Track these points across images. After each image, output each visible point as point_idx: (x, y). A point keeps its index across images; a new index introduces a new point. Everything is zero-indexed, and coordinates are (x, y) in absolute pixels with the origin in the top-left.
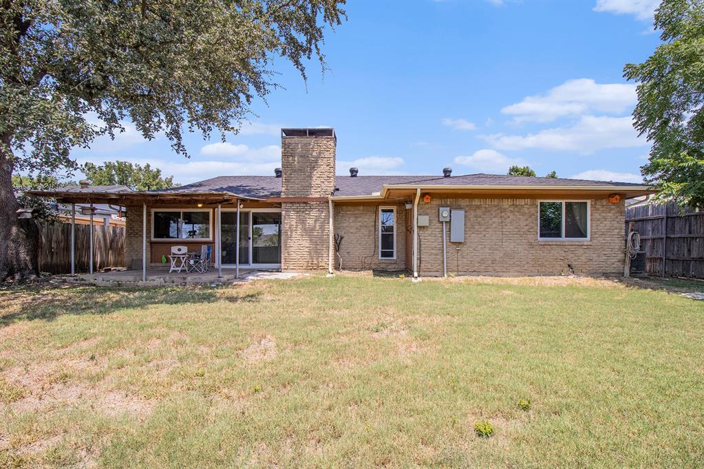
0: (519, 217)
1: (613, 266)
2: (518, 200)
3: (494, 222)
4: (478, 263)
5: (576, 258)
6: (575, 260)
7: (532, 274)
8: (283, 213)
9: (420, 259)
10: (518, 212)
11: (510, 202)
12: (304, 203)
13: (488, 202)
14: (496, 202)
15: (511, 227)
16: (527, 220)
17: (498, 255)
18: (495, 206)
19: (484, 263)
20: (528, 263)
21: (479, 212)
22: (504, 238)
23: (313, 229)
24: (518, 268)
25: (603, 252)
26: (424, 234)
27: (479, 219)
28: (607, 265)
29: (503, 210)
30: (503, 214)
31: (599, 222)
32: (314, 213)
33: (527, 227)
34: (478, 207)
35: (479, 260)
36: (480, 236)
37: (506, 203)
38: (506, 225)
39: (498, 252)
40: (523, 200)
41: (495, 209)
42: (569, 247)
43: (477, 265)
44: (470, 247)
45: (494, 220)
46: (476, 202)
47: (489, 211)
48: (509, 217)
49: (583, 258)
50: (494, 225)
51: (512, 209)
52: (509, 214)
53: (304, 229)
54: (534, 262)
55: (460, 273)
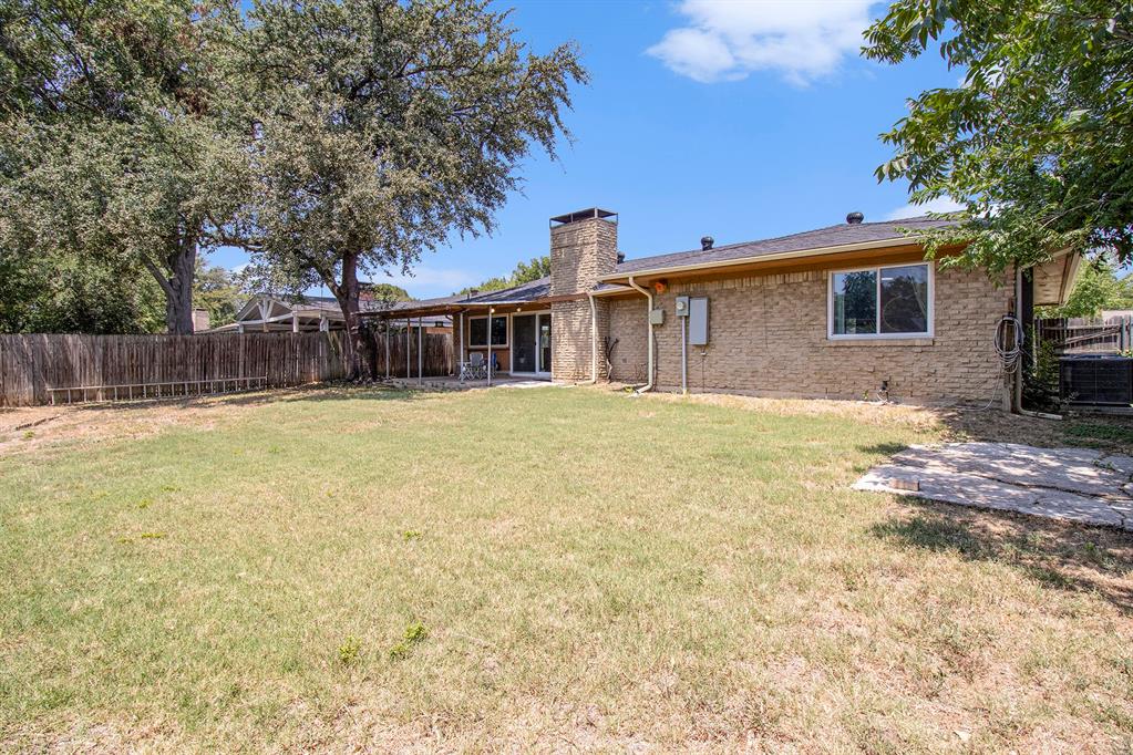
0: (794, 302)
1: (985, 386)
2: (792, 275)
3: (755, 313)
4: (732, 375)
5: (901, 370)
6: (898, 374)
7: (815, 395)
8: (553, 314)
9: (656, 368)
10: (792, 294)
11: (779, 279)
12: (571, 301)
13: (746, 283)
14: (757, 282)
15: (782, 320)
16: (806, 306)
17: (761, 364)
18: (756, 288)
19: (740, 376)
20: (808, 377)
21: (732, 299)
22: (770, 337)
23: (579, 333)
24: (793, 385)
25: (961, 360)
26: (661, 335)
27: (733, 310)
28: (969, 385)
29: (767, 293)
30: (767, 300)
31: (951, 301)
32: (579, 313)
33: (807, 318)
34: (732, 292)
35: (732, 370)
36: (734, 334)
37: (773, 282)
38: (773, 317)
39: (760, 358)
40: (800, 274)
41: (755, 292)
42: (885, 350)
43: (730, 378)
44: (720, 352)
45: (756, 309)
46: (729, 285)
47: (747, 297)
48: (777, 304)
49: (915, 370)
50: (754, 318)
51: (782, 290)
52: (777, 299)
53: (570, 332)
54: (818, 376)
55: (706, 390)
